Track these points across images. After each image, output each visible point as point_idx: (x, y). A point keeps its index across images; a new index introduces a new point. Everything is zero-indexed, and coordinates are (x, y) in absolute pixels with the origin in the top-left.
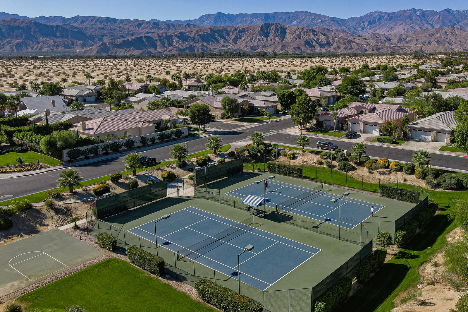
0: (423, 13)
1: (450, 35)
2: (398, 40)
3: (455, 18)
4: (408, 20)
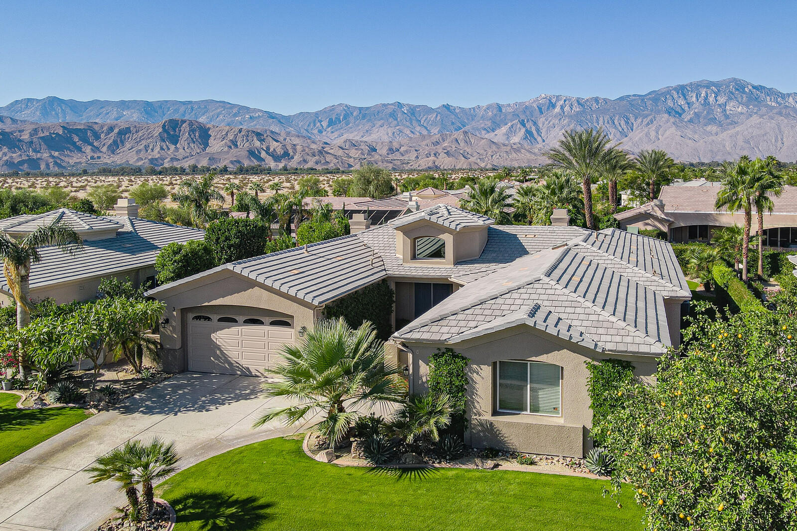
0: (412, 110)
1: (462, 144)
2: (387, 151)
3: (459, 118)
4: (391, 120)
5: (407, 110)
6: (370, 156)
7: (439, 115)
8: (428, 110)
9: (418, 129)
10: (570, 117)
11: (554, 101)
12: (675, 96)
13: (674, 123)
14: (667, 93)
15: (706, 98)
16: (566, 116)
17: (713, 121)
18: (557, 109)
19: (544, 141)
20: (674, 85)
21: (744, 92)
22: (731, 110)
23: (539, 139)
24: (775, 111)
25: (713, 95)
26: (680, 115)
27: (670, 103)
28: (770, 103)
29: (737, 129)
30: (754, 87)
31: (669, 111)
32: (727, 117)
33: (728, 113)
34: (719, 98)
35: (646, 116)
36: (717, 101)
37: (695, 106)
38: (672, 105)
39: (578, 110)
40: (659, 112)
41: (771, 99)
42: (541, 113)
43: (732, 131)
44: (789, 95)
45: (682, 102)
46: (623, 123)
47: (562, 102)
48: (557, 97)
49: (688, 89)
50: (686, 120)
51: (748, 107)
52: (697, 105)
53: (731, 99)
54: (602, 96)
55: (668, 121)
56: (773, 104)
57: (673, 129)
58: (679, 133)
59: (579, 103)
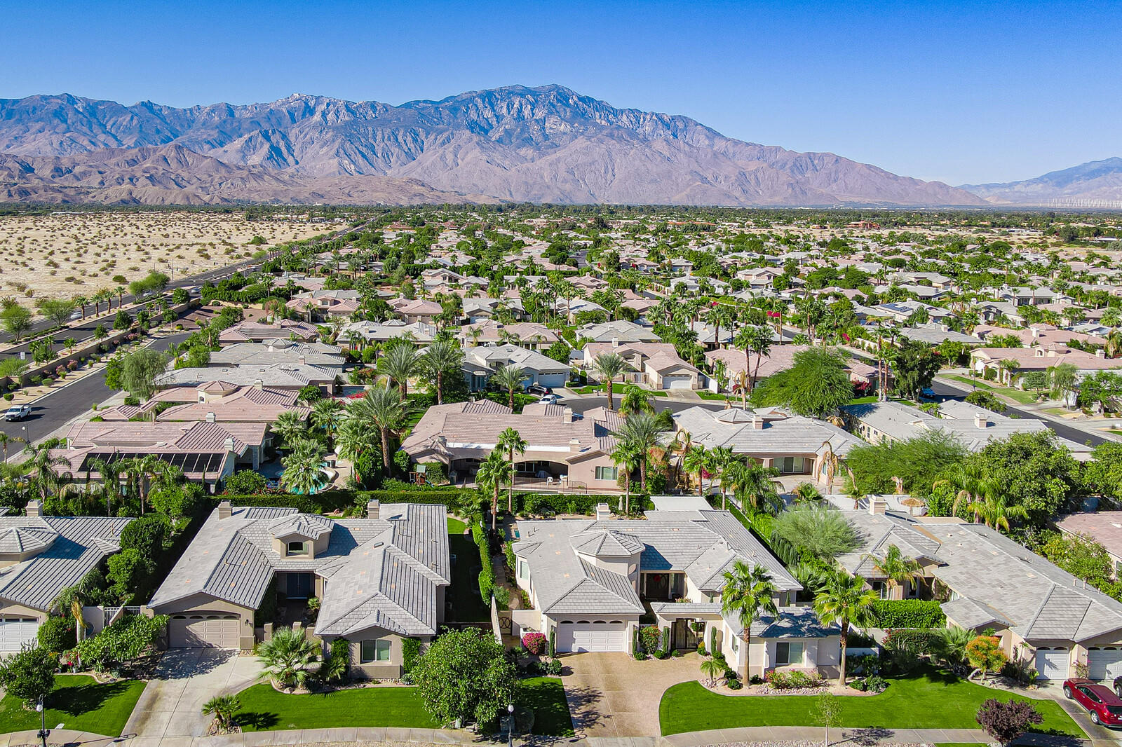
5: (83, 108)
6: (24, 180)
7: (135, 118)
8: (117, 109)
9: (102, 137)
10: (336, 129)
11: (313, 104)
12: (480, 105)
13: (478, 144)
14: (469, 101)
15: (520, 111)
16: (329, 128)
17: (528, 141)
18: (317, 117)
19: (297, 163)
20: (479, 90)
21: (568, 105)
22: (551, 128)
23: (290, 160)
24: (605, 132)
25: (529, 107)
26: (486, 132)
27: (473, 115)
28: (599, 121)
29: (559, 154)
30: (581, 99)
31: (473, 126)
32: (546, 137)
33: (547, 131)
34: (536, 111)
35: (441, 132)
36: (533, 114)
37: (505, 120)
38: (475, 118)
39: (347, 118)
40: (458, 127)
41: (600, 116)
42: (294, 121)
43: (551, 157)
44: (622, 111)
45: (488, 114)
46: (409, 139)
47: (324, 107)
48: (317, 98)
49: (497, 96)
50: (493, 139)
51: (572, 126)
52: (508, 119)
53: (552, 113)
54: (381, 100)
55: (470, 140)
56: (603, 122)
57: (477, 151)
58: (485, 157)
59: (348, 109)
